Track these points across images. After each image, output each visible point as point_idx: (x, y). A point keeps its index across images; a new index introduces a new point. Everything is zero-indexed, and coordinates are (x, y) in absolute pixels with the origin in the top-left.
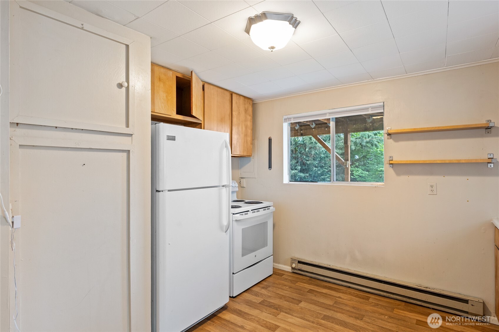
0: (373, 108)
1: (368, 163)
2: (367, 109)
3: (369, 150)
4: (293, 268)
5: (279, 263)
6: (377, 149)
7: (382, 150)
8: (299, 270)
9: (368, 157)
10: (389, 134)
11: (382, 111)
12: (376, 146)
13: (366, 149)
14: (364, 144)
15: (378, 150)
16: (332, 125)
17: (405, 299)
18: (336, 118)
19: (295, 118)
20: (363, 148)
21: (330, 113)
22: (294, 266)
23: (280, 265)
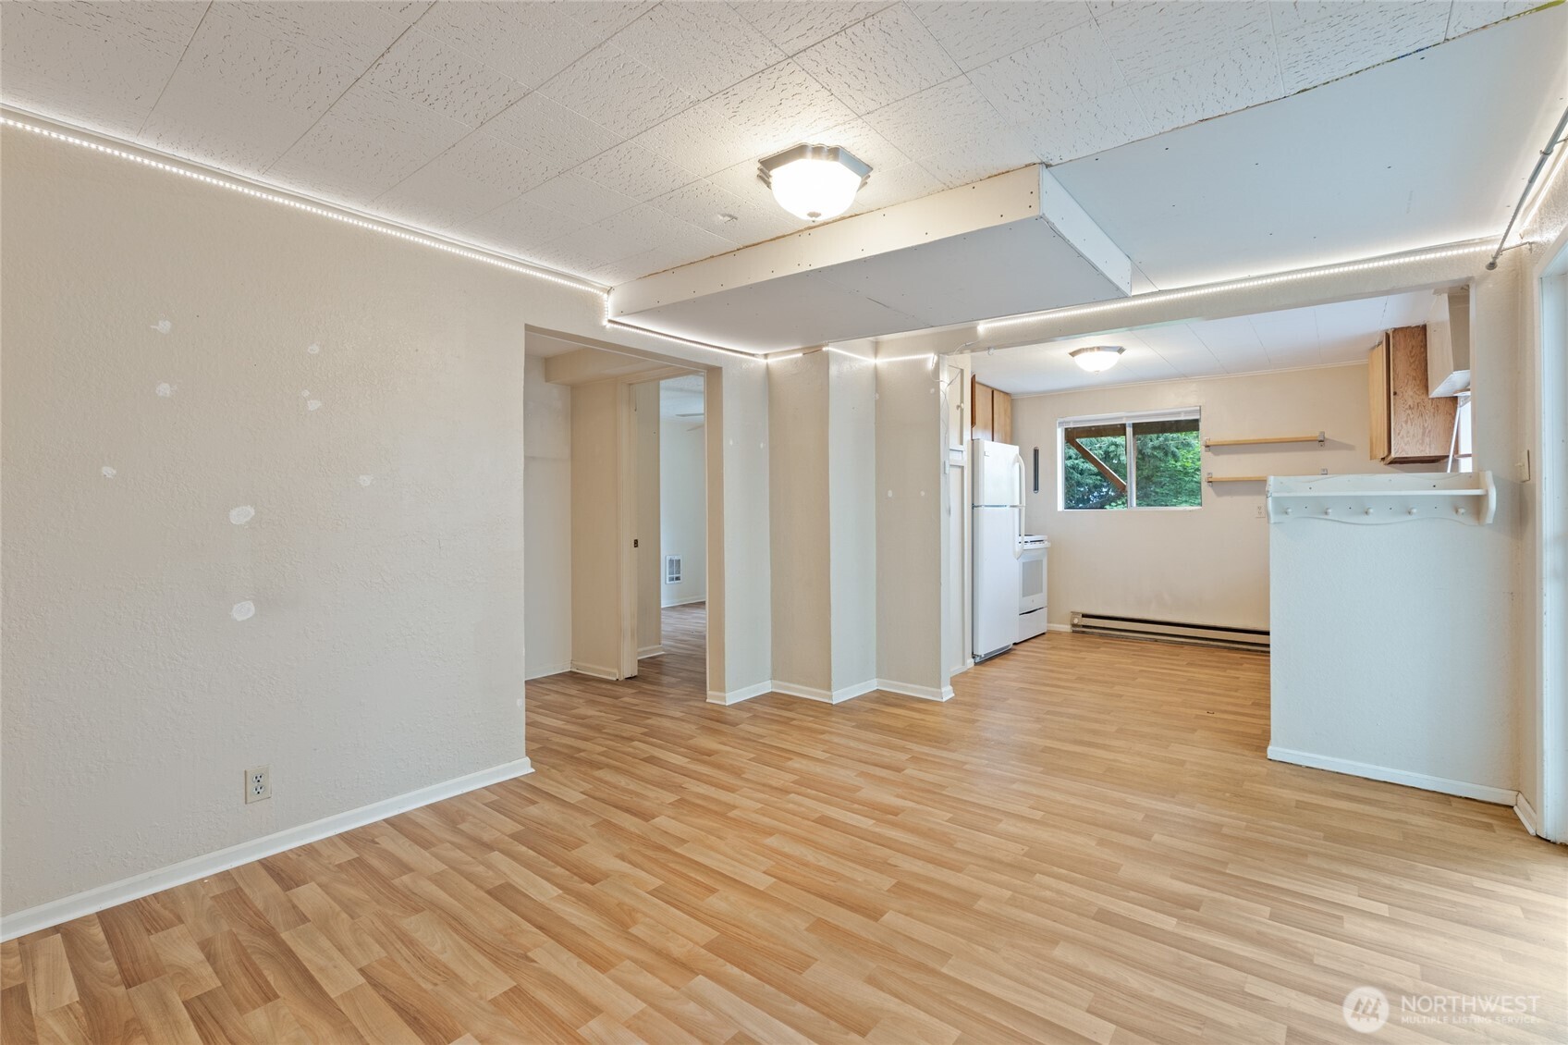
0: (1186, 413)
1: (1157, 493)
2: (1179, 413)
3: (1158, 463)
4: (1074, 625)
5: (1053, 623)
6: (1176, 462)
7: (1186, 464)
8: (1084, 626)
9: (1155, 479)
10: (1207, 446)
11: (1197, 417)
12: (1174, 455)
13: (1152, 461)
14: (1149, 451)
15: (1179, 464)
16: (1129, 431)
17: (1228, 645)
18: (1133, 424)
19: (1075, 422)
20: (1146, 459)
21: (1127, 417)
22: (1076, 621)
23: (1055, 625)
